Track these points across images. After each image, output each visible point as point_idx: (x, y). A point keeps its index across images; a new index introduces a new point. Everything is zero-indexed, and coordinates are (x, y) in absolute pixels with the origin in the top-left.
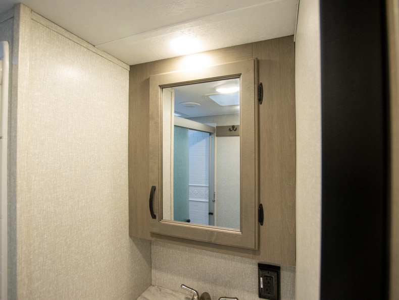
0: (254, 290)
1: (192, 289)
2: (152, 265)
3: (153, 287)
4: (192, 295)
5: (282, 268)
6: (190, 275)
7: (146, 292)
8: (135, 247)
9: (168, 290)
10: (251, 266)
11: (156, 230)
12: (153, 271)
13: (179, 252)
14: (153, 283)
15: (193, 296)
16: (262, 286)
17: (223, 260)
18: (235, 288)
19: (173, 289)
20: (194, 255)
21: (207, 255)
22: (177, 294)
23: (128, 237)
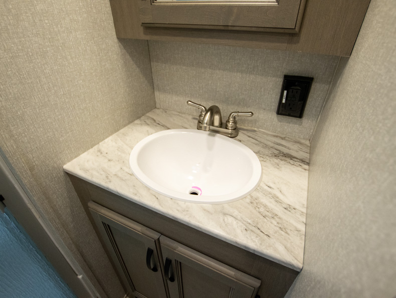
0: (273, 107)
1: (200, 105)
2: (155, 86)
3: (158, 110)
4: (200, 110)
5: (315, 80)
6: (197, 95)
7: (150, 113)
8: (128, 57)
9: (174, 112)
10: (274, 79)
11: (148, 19)
12: (157, 94)
13: (184, 68)
14: (158, 106)
15: (201, 112)
16: (284, 101)
17: (238, 74)
18: (249, 107)
19: (179, 111)
20: (203, 70)
21: (219, 69)
22: (183, 115)
23: (116, 40)
